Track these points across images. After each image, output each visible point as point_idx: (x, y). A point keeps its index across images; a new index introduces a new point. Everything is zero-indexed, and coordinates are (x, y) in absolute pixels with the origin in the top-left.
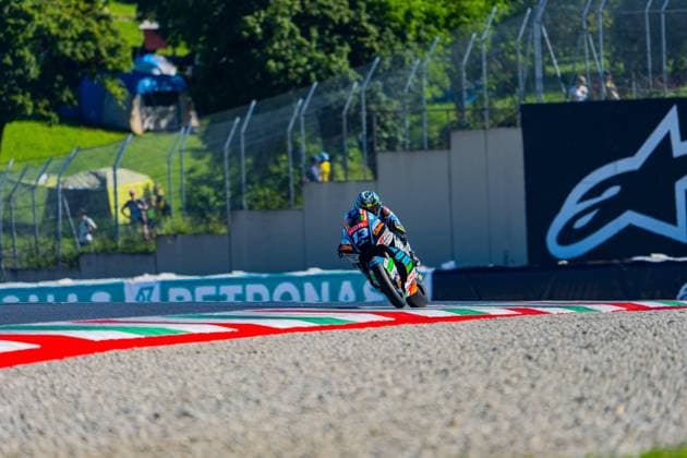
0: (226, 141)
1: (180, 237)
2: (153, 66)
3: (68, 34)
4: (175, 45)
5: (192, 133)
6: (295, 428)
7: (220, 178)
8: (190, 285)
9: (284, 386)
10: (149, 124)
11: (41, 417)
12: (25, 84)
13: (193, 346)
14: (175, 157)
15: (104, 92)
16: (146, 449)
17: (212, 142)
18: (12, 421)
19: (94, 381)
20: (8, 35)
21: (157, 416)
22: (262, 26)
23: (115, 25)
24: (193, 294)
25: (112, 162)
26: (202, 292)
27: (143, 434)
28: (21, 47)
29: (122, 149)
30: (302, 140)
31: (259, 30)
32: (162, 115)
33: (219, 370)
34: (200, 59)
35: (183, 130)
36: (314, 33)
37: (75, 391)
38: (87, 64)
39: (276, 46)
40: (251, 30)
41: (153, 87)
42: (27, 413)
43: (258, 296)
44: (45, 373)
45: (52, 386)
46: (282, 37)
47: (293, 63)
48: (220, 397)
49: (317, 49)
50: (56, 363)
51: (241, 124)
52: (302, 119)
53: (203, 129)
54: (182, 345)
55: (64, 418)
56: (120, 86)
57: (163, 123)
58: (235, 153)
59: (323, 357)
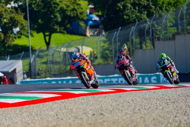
0: (112, 38)
1: (100, 65)
2: (92, 18)
3: (69, 9)
4: (98, 12)
5: (103, 36)
6: (132, 118)
7: (111, 49)
8: (103, 79)
9: (129, 106)
10: (91, 34)
11: (62, 115)
12: (57, 23)
13: (104, 95)
14: (99, 43)
15: (79, 25)
16: (91, 124)
17: (109, 39)
18: (54, 116)
19: (77, 105)
20: (53, 10)
21: (94, 115)
22: (122, 6)
23: (82, 6)
24: (104, 81)
25: (81, 44)
26: (106, 81)
27: (90, 120)
28: (56, 13)
29: (84, 40)
30: (134, 38)
31: (121, 7)
32: (96, 31)
33: (111, 102)
34: (105, 16)
35: (101, 35)
36: (137, 8)
37: (71, 108)
38: (74, 17)
39: (126, 12)
40: (119, 7)
41: (92, 23)
42: (58, 114)
43: (122, 82)
44: (63, 103)
45: (65, 107)
46: (128, 9)
47: (131, 16)
48: (111, 109)
49: (138, 12)
50: (66, 100)
51: (117, 33)
52: (134, 32)
53: (106, 35)
54: (101, 95)
55: (68, 115)
56: (83, 23)
57: (96, 33)
58: (115, 42)
59: (140, 98)
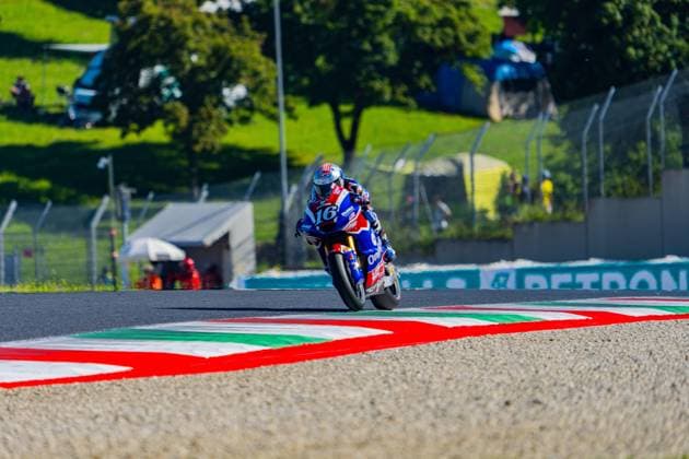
0: (583, 129)
1: (537, 225)
2: (510, 53)
3: (428, 20)
4: (534, 31)
5: (551, 119)
6: (646, 416)
7: (578, 165)
8: (547, 273)
9: (636, 375)
10: (508, 110)
11: (391, 402)
12: (383, 70)
13: (546, 333)
14: (533, 144)
15: (462, 79)
16: (496, 437)
17: (570, 129)
18: (362, 407)
19: (446, 368)
20: (367, 22)
21: (507, 403)
22: (622, 13)
23: (475, 11)
24: (549, 281)
25: (470, 147)
26: (558, 280)
27: (494, 422)
28: (380, 33)
29: (480, 135)
30: (661, 128)
31: (619, 17)
32: (523, 100)
33: (572, 358)
34: (560, 46)
35: (541, 117)
36: (675, 20)
37: (427, 377)
38: (445, 51)
39: (637, 33)
40: (611, 17)
41: (511, 73)
42: (378, 400)
43: (614, 285)
44: (397, 359)
45: (404, 373)
46: (643, 23)
47: (653, 50)
48: (572, 385)
49: (678, 36)
50: (408, 348)
51: (600, 111)
52: (662, 108)
53: (561, 117)
54: (535, 332)
55: (414, 405)
56: (479, 73)
57: (524, 108)
58: (593, 139)
59: (677, 345)
